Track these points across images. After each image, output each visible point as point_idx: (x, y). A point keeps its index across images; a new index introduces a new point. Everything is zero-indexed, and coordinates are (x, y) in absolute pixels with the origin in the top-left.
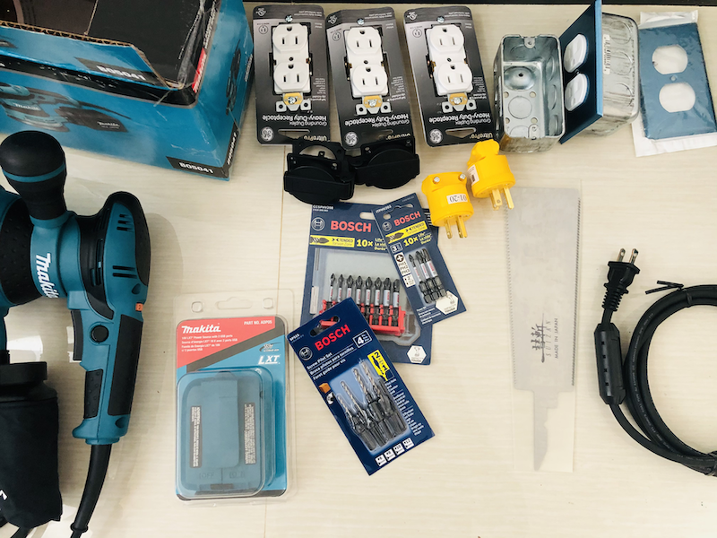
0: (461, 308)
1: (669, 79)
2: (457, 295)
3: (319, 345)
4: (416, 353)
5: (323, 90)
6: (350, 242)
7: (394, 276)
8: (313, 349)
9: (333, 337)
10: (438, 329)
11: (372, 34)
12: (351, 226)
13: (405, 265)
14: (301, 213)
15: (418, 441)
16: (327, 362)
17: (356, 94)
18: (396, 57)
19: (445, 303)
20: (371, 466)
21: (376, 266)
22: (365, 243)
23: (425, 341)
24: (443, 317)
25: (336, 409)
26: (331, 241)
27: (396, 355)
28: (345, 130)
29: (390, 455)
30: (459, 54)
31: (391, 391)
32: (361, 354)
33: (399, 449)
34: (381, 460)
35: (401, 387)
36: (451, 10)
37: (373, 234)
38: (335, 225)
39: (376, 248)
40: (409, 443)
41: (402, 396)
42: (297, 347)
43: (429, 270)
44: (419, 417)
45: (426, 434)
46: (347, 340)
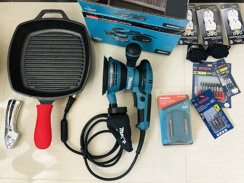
0: (239, 92)
2: (238, 88)
3: (200, 103)
4: (227, 105)
5: (196, 29)
6: (205, 73)
7: (219, 83)
8: (198, 104)
9: (204, 100)
10: (233, 98)
11: (211, 13)
12: (205, 68)
13: (222, 80)
14: (190, 64)
15: (228, 129)
16: (202, 108)
17: (207, 30)
18: (218, 18)
19: (234, 91)
20: (215, 137)
21: (213, 80)
22: (210, 73)
23: (229, 101)
24: (234, 94)
25: (205, 121)
26: (199, 73)
27: (221, 106)
28: (204, 40)
29: (220, 133)
30: (237, 18)
31: (221, 115)
32: (212, 105)
33: (223, 132)
34: (218, 135)
35: (224, 114)
36: (234, 5)
37: (212, 71)
38: (200, 68)
39: (213, 75)
40: (226, 130)
41: (224, 117)
42: (193, 103)
44: (229, 123)
45: (231, 127)
46: (208, 101)
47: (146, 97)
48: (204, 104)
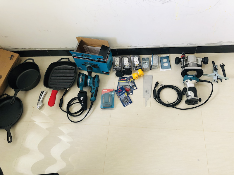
0: (137, 88)
1: (165, 63)
3: (119, 92)
4: (131, 93)
5: (121, 65)
6: (123, 81)
7: (128, 85)
8: (118, 92)
9: (120, 91)
10: (134, 91)
11: (127, 59)
12: (124, 80)
13: (130, 84)
14: (118, 78)
15: (130, 103)
16: (120, 94)
17: (125, 65)
18: (130, 61)
19: (135, 88)
20: (124, 106)
21: (127, 84)
22: (125, 81)
23: (132, 92)
25: (120, 99)
26: (121, 81)
27: (128, 94)
28: (123, 69)
29: (127, 105)
30: (138, 60)
31: (127, 97)
32: (124, 93)
33: (128, 104)
34: (126, 105)
35: (129, 97)
36: (137, 56)
37: (127, 80)
38: (121, 79)
40: (129, 103)
42: (116, 92)
43: (133, 84)
44: (131, 100)
45: (131, 102)
46: (122, 91)
47: (95, 88)
48: (120, 92)
